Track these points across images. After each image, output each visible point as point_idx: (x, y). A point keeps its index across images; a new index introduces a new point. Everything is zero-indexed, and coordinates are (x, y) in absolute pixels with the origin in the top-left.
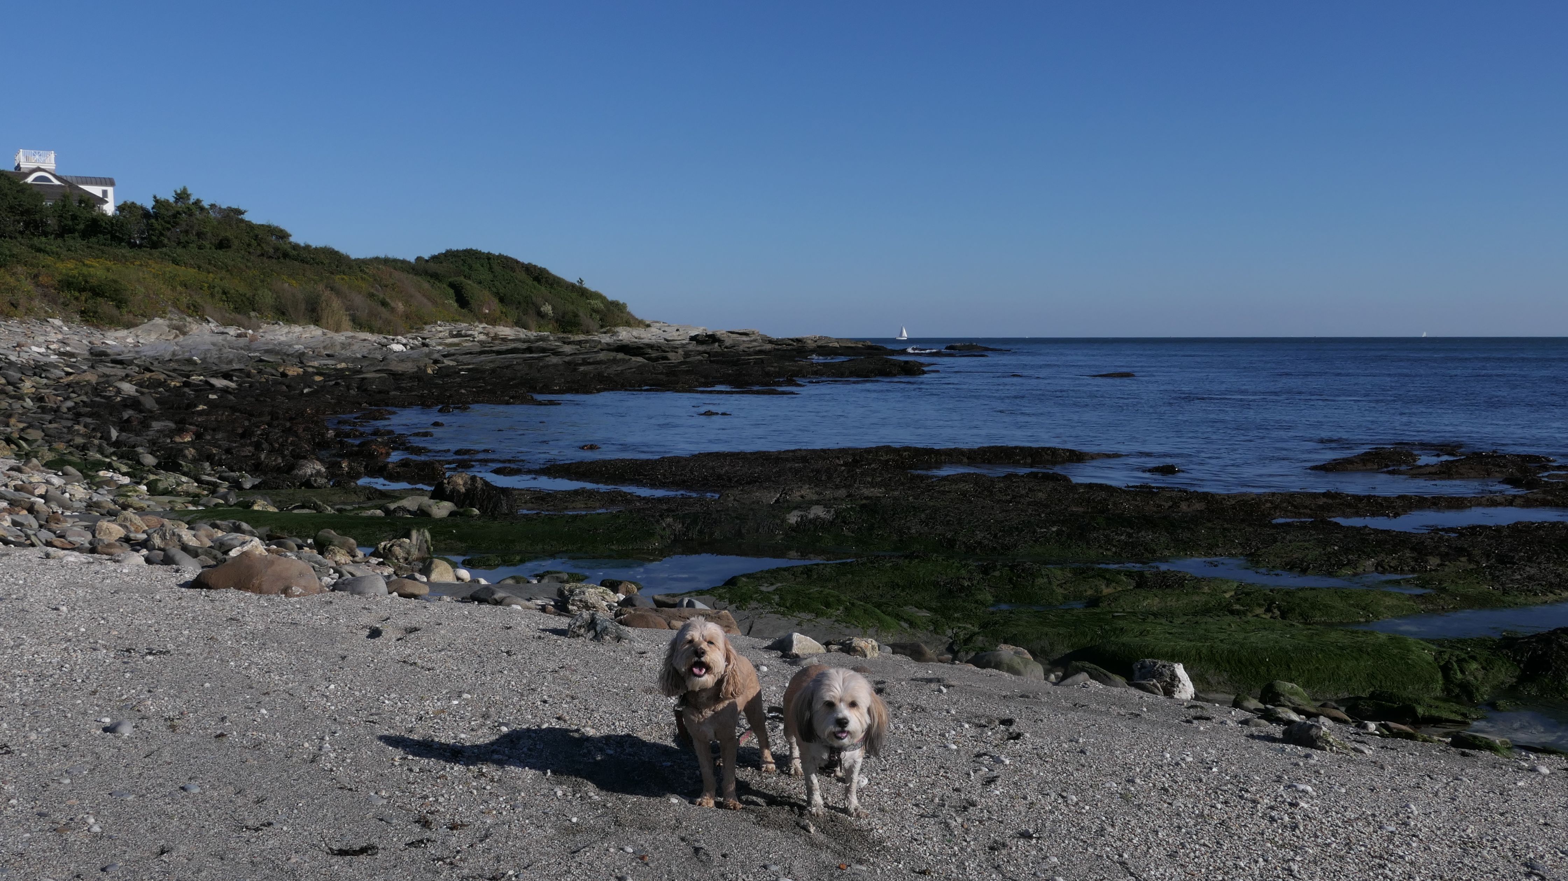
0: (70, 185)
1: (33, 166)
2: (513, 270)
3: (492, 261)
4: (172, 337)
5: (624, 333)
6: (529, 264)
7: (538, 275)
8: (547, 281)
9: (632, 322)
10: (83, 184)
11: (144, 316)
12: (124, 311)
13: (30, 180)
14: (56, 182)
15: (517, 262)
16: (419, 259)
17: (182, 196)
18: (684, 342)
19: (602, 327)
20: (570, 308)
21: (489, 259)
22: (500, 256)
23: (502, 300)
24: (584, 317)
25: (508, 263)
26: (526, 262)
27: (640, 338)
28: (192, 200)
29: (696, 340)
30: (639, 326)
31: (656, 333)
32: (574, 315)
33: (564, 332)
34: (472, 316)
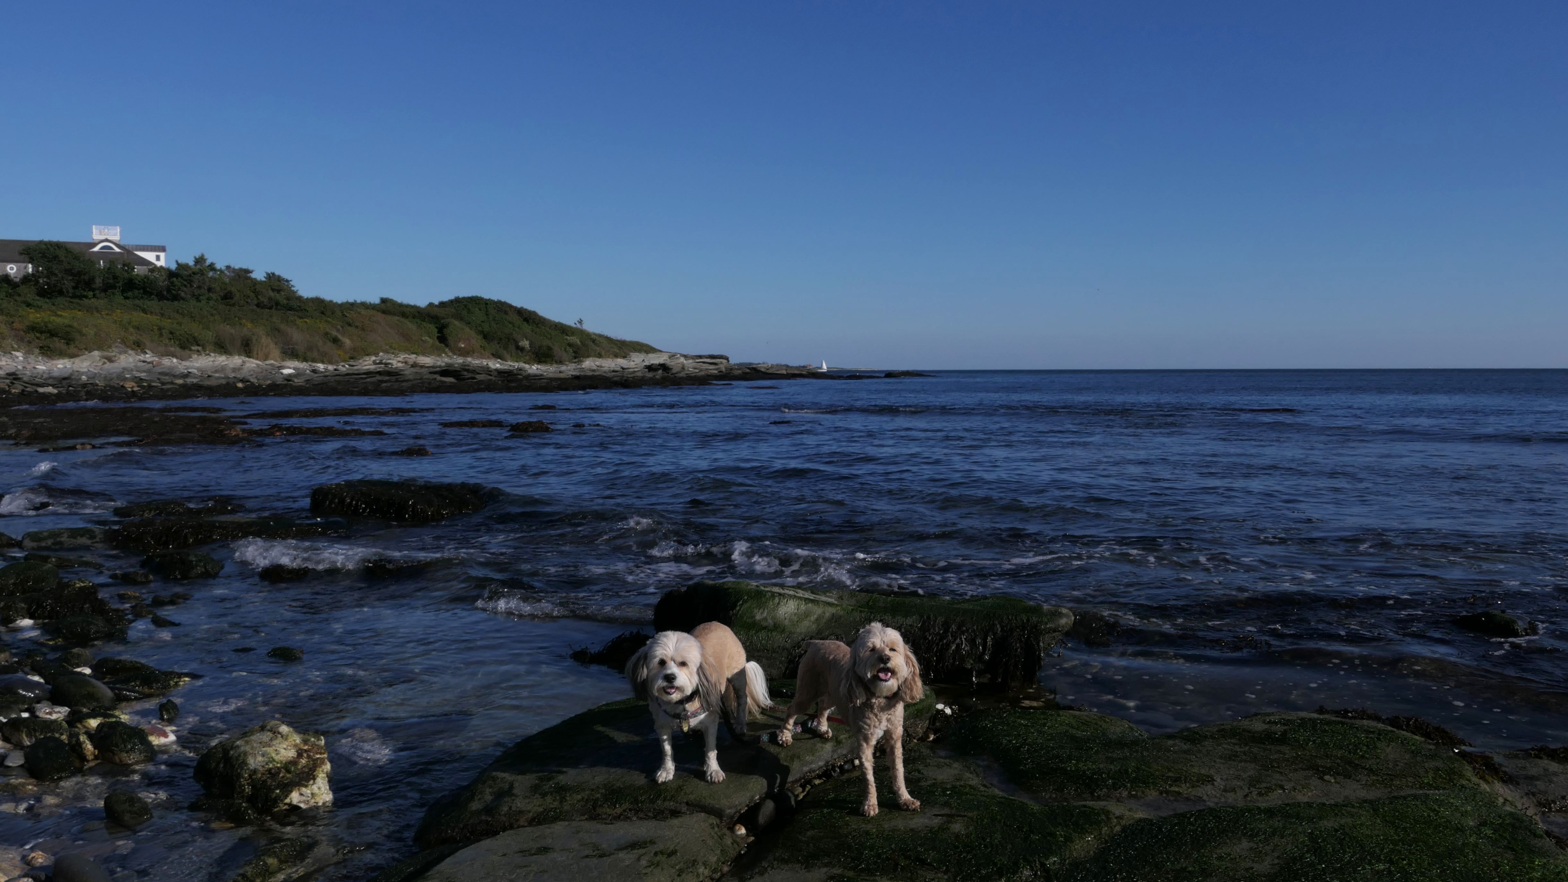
0: (127, 251)
1: (103, 237)
2: (506, 313)
3: (488, 306)
4: (100, 364)
6: (522, 308)
7: (528, 317)
8: (533, 322)
10: (137, 250)
11: (86, 349)
12: (72, 346)
13: (96, 249)
14: (117, 250)
15: (510, 306)
16: (431, 305)
17: (200, 260)
19: (575, 358)
20: (546, 342)
21: (486, 304)
22: (500, 302)
23: (486, 336)
24: (557, 350)
25: (502, 307)
26: (519, 306)
27: (601, 367)
28: (208, 263)
29: (650, 368)
30: (609, 357)
31: (621, 362)
32: (550, 348)
33: (540, 362)
34: (447, 350)
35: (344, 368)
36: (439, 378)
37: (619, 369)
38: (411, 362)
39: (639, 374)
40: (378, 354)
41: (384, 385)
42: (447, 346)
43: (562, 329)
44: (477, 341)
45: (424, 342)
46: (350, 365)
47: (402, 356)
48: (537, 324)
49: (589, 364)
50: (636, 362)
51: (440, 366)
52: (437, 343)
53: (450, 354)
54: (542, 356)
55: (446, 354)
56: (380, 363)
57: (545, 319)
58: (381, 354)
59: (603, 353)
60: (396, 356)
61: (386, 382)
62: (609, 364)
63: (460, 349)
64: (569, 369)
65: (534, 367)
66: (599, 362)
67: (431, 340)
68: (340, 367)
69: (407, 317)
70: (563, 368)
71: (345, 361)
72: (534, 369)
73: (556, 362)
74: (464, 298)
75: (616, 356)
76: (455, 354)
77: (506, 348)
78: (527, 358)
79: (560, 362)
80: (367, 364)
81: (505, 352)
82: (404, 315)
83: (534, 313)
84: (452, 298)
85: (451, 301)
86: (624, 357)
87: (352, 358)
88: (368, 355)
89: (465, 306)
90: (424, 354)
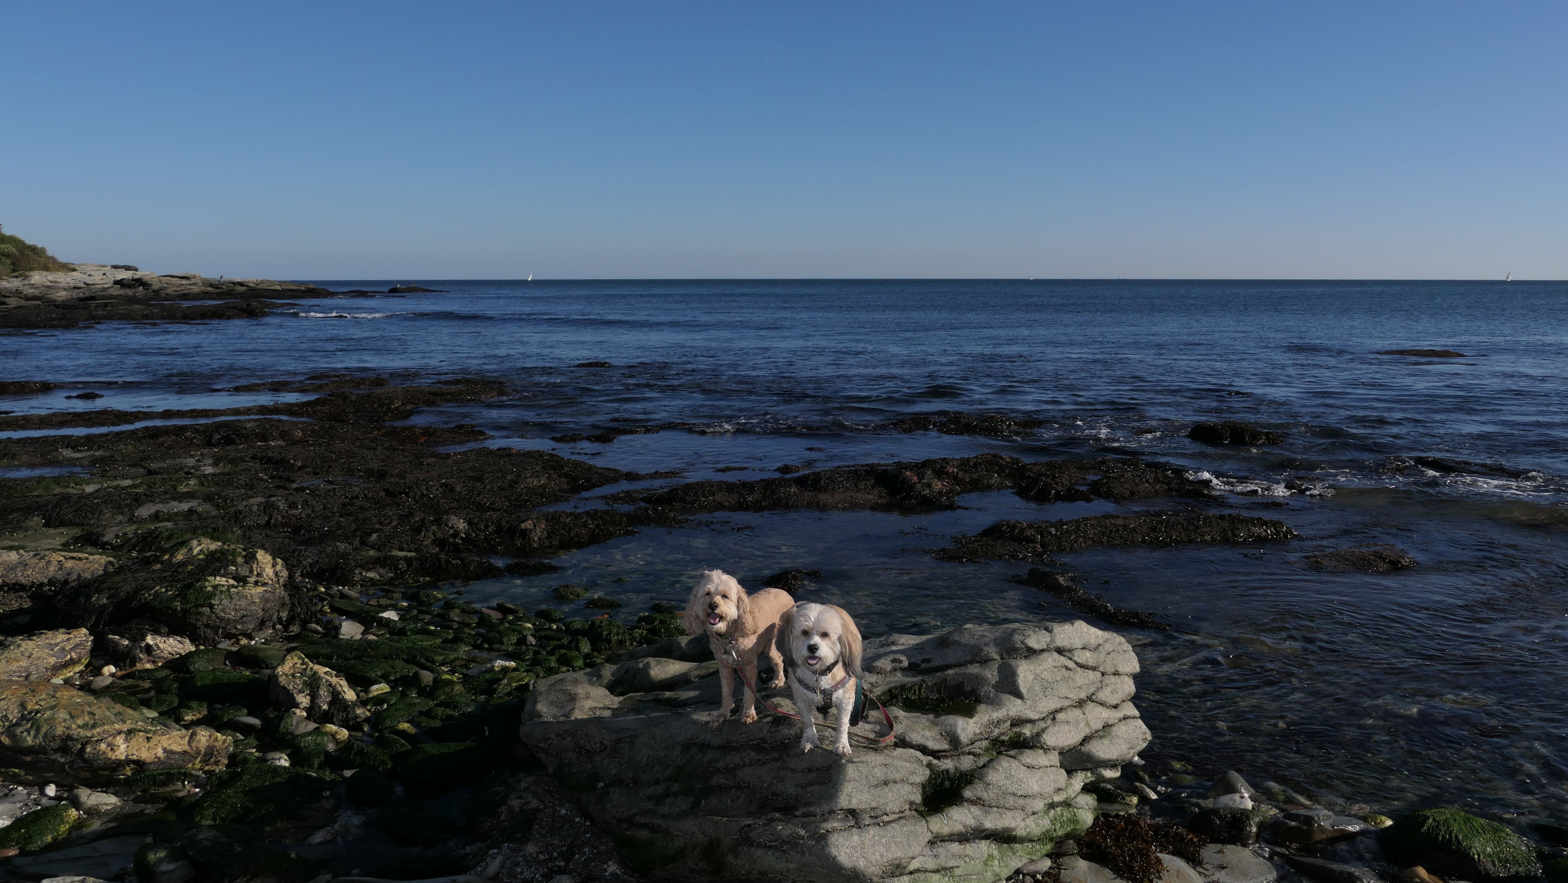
5: (37, 277)
9: (50, 266)
18: (106, 286)
19: (14, 271)
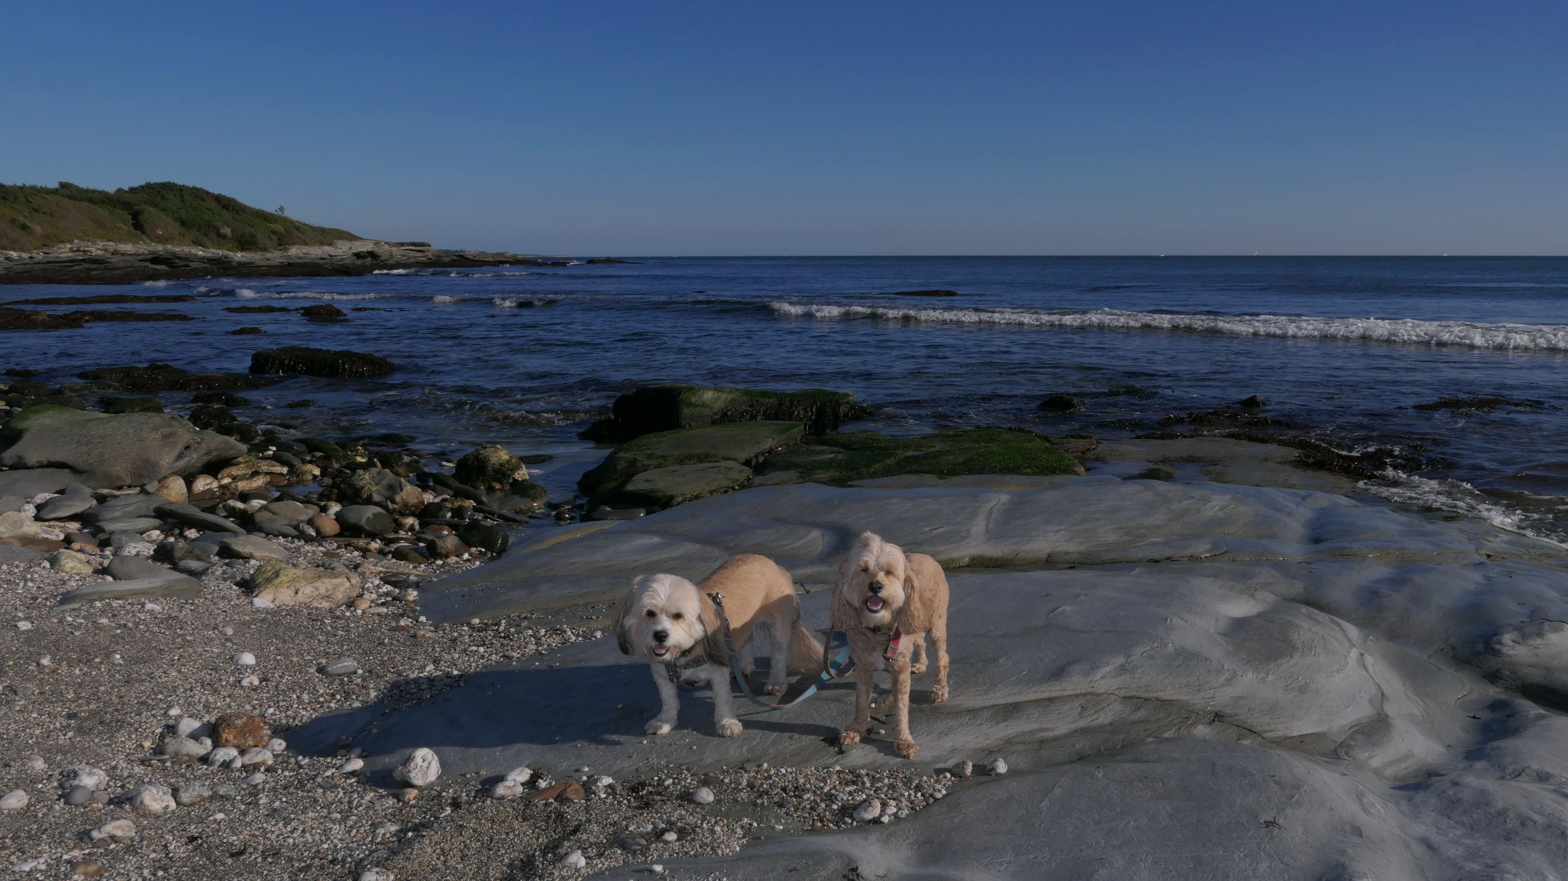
2: (203, 199)
6: (220, 195)
7: (226, 204)
8: (233, 209)
15: (207, 193)
16: (120, 190)
20: (249, 230)
21: (181, 190)
22: (195, 188)
23: (183, 224)
24: (261, 238)
25: (199, 194)
26: (216, 193)
27: (308, 254)
29: (358, 255)
30: (315, 245)
31: (327, 250)
32: (253, 236)
33: (243, 249)
34: (144, 237)
35: (39, 256)
36: (151, 266)
37: (326, 256)
38: (111, 249)
39: (348, 261)
40: (73, 241)
41: (93, 272)
42: (143, 232)
43: (265, 217)
44: (175, 228)
45: (119, 228)
46: (44, 253)
47: (101, 244)
48: (237, 212)
49: (295, 251)
50: (342, 250)
51: (143, 254)
52: (132, 229)
53: (148, 241)
54: (245, 243)
55: (143, 241)
56: (78, 250)
57: (245, 206)
58: (76, 241)
59: (309, 241)
60: (94, 243)
61: (94, 270)
62: (316, 252)
63: (158, 237)
64: (275, 257)
65: (239, 254)
66: (305, 249)
67: (126, 227)
68: (34, 255)
69: (96, 203)
70: (269, 255)
71: (38, 248)
72: (239, 256)
73: (261, 250)
74: (156, 184)
75: (322, 244)
76: (152, 241)
77: (206, 235)
78: (230, 245)
79: (265, 250)
80: (63, 251)
81: (205, 239)
82: (91, 200)
83: (233, 200)
84: (143, 183)
85: (142, 187)
86: (330, 245)
87: (45, 246)
88: (61, 242)
89: (159, 192)
90: (121, 241)
